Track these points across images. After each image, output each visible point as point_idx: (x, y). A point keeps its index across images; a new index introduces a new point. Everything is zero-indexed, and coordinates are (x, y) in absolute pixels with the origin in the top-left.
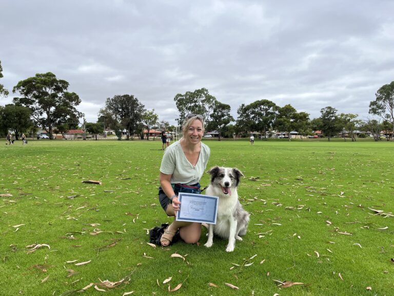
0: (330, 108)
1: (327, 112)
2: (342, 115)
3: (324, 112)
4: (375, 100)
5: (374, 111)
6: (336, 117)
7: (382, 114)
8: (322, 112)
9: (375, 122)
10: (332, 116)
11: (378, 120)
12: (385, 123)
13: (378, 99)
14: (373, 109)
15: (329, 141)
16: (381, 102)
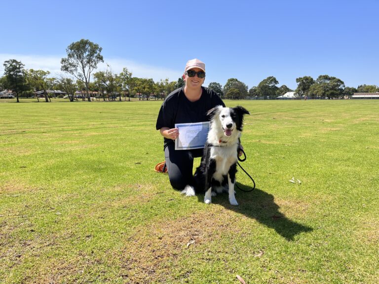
0: (14, 61)
1: (11, 65)
2: (32, 71)
3: (9, 65)
4: (66, 57)
5: (66, 69)
6: (23, 73)
7: (74, 72)
8: (5, 65)
9: (69, 81)
10: (20, 72)
11: (72, 79)
12: (79, 82)
13: (69, 56)
14: (65, 66)
15: (18, 101)
16: (73, 60)
